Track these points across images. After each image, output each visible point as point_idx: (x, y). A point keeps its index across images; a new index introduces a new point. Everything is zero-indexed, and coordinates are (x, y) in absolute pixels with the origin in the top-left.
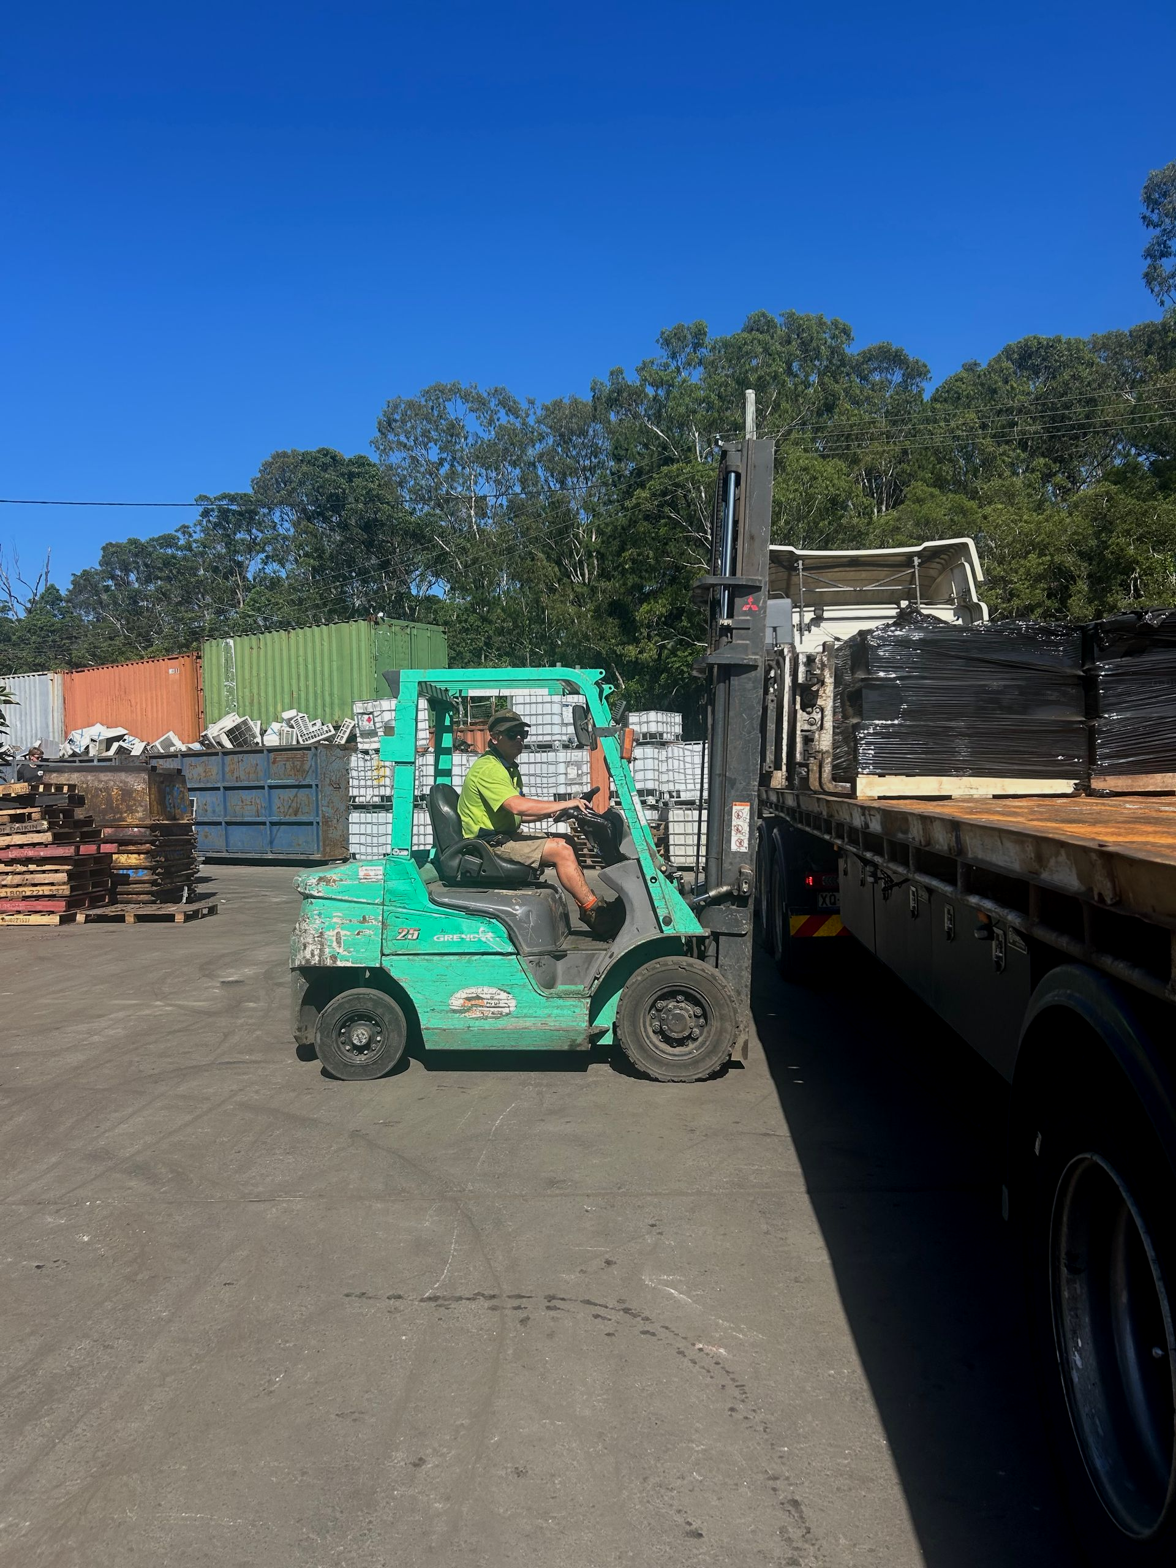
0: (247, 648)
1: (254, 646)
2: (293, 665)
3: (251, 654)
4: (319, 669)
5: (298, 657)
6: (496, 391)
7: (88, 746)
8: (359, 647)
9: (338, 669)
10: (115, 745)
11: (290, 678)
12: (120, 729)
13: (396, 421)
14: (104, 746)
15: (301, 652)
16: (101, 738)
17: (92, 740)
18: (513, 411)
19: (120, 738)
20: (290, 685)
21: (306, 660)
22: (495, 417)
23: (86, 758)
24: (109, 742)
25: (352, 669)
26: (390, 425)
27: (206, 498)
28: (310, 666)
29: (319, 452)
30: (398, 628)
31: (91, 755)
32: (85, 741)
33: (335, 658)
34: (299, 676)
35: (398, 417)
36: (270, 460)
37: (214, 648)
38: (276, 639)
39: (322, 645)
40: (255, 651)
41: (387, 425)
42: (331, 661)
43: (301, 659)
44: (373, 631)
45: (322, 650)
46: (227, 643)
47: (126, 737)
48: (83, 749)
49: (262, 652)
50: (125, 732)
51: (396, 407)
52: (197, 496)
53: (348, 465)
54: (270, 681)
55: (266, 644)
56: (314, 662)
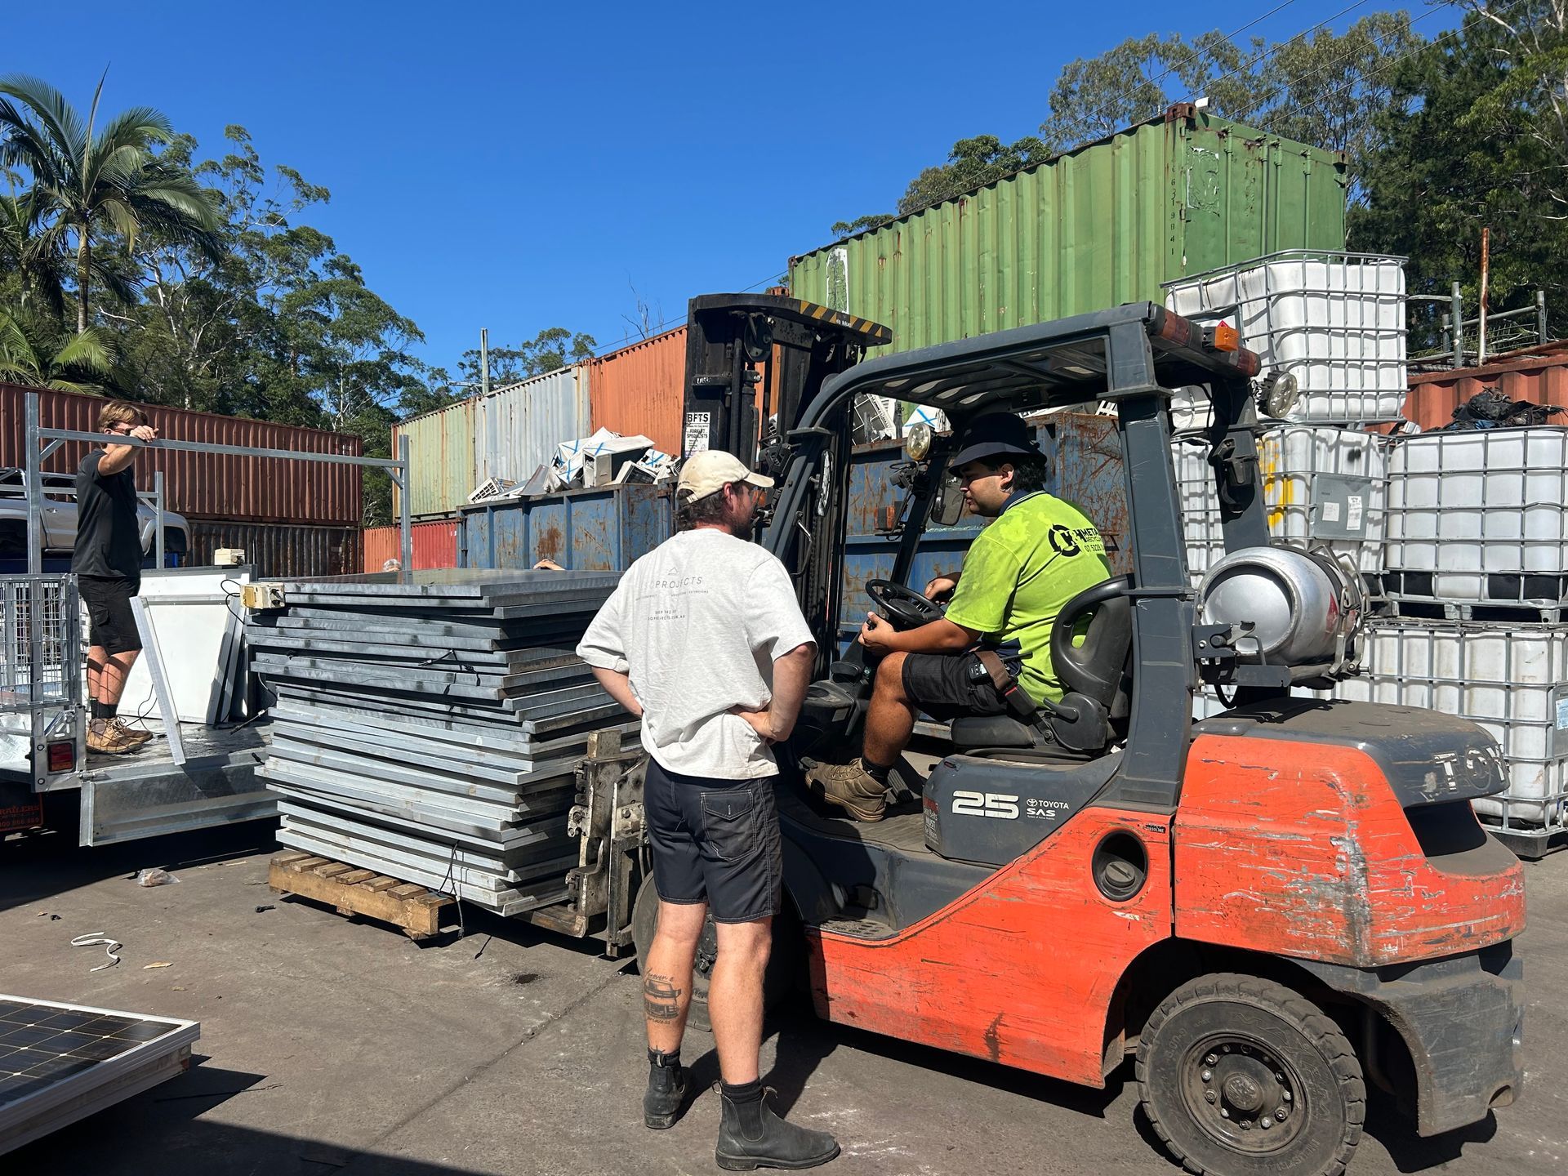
0: (873, 259)
1: (888, 251)
2: (970, 277)
3: (881, 270)
4: (1029, 272)
5: (980, 254)
6: (1207, 38)
7: (581, 472)
8: (1138, 195)
9: (1079, 261)
10: (627, 466)
11: (962, 307)
12: (641, 437)
13: (1073, 92)
14: (608, 470)
15: (989, 242)
16: (601, 453)
17: (589, 458)
18: (1229, 63)
19: (638, 454)
20: (962, 321)
21: (998, 260)
22: (1206, 74)
23: (577, 492)
24: (618, 459)
25: (1116, 256)
26: (1065, 97)
27: (844, 226)
28: (1008, 272)
29: (977, 140)
30: (1239, 143)
31: (587, 485)
32: (577, 463)
33: (1071, 235)
34: (981, 298)
35: (1077, 89)
36: (919, 179)
37: (812, 274)
38: (933, 225)
39: (1040, 212)
40: (888, 263)
41: (1063, 99)
42: (1060, 245)
43: (988, 259)
44: (1182, 145)
45: (1039, 228)
46: (835, 258)
47: (648, 453)
48: (572, 476)
49: (903, 260)
50: (649, 443)
51: (1075, 72)
52: (834, 224)
53: (1013, 152)
54: (919, 321)
55: (911, 241)
56: (1019, 259)
